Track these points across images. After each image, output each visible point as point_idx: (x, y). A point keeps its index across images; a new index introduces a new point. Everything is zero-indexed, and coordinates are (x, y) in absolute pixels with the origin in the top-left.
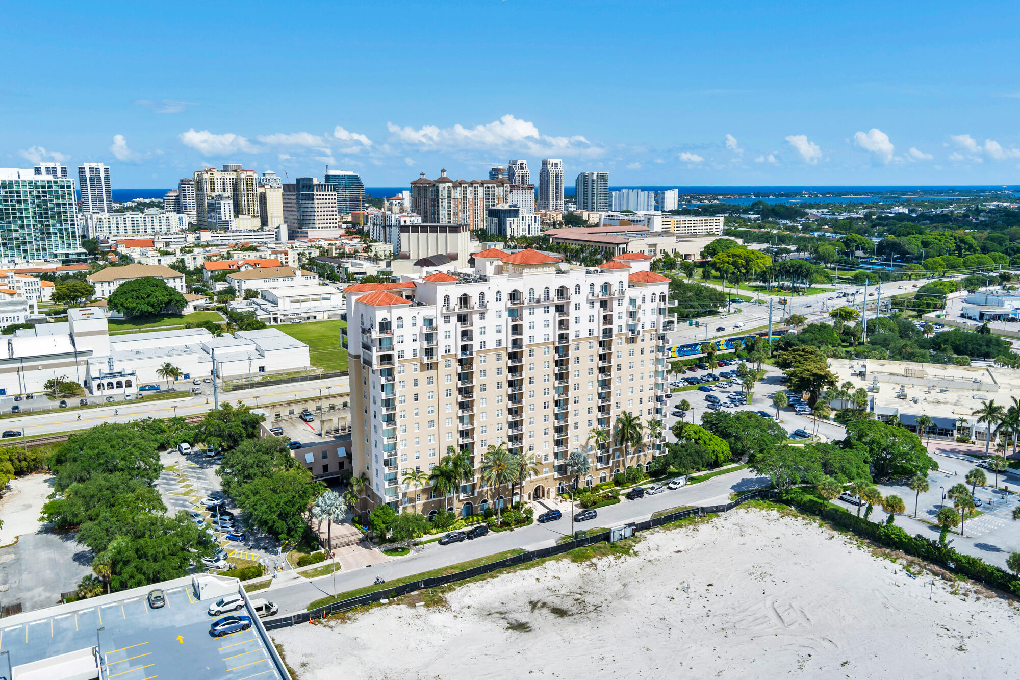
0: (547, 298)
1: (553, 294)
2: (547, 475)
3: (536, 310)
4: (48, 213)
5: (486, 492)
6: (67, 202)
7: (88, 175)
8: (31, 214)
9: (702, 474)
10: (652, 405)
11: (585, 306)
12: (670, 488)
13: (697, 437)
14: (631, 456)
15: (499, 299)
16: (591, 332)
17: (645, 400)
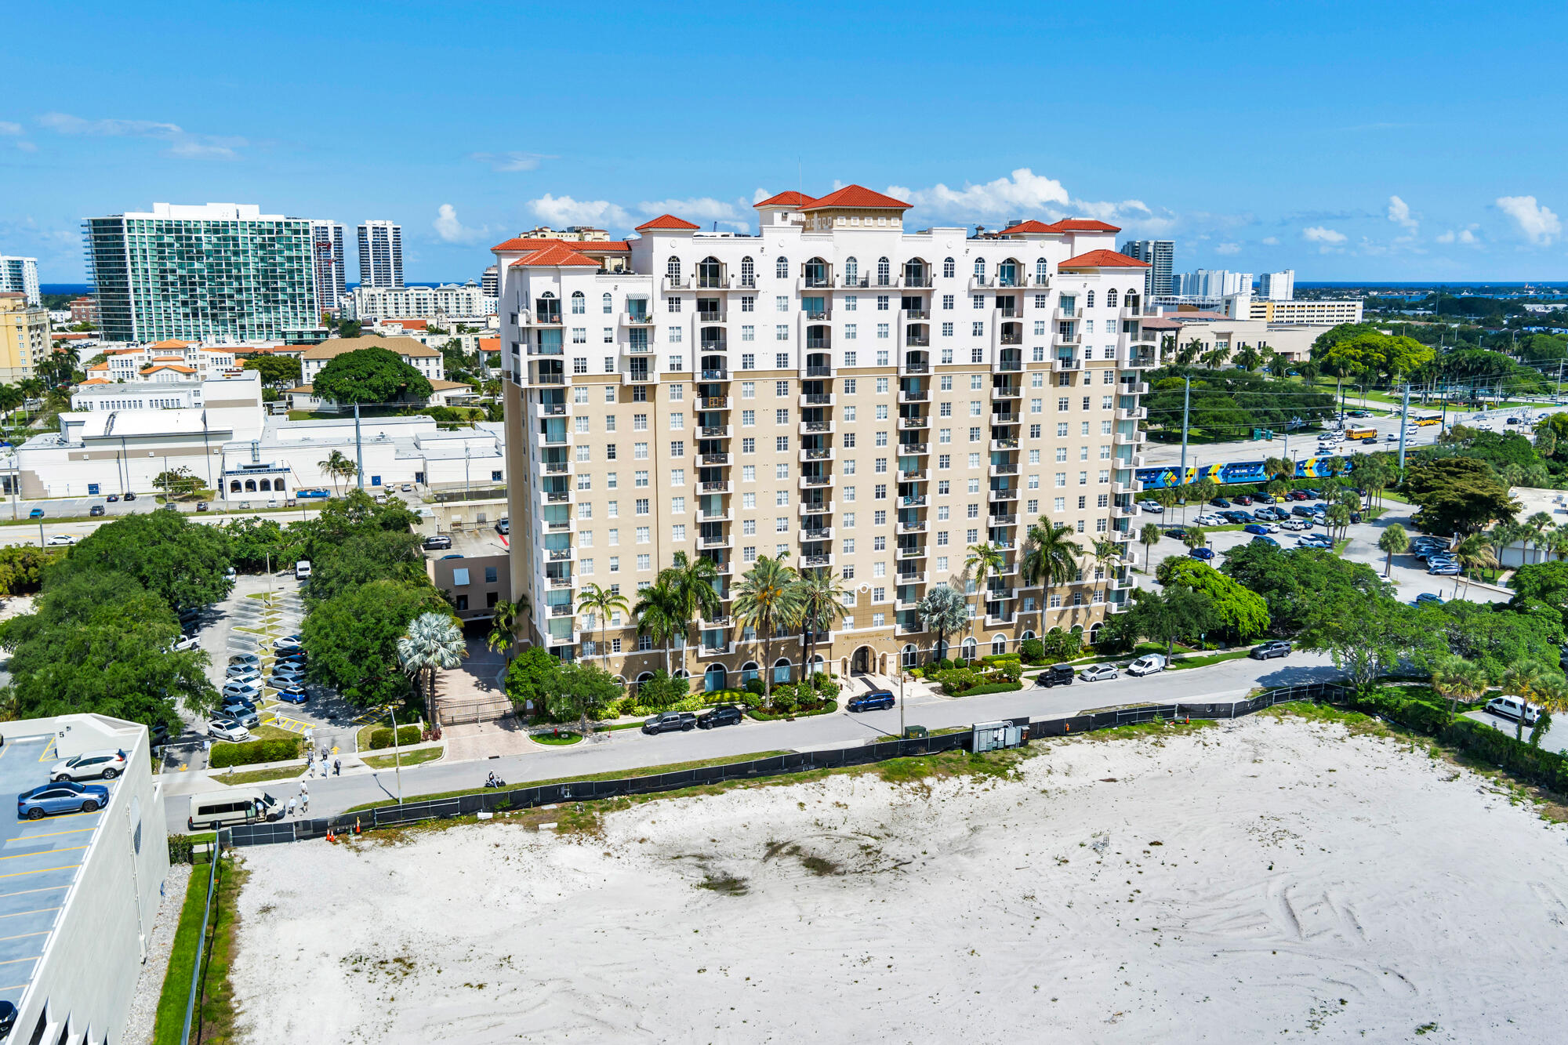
0: (884, 280)
1: (896, 272)
2: (879, 628)
3: (860, 302)
4: (275, 271)
5: (755, 649)
6: (303, 254)
7: (370, 238)
8: (252, 272)
9: (1205, 654)
10: (1105, 512)
11: (964, 302)
12: (1131, 673)
13: (1199, 582)
14: (1060, 608)
15: (782, 274)
16: (977, 354)
17: (1092, 501)
